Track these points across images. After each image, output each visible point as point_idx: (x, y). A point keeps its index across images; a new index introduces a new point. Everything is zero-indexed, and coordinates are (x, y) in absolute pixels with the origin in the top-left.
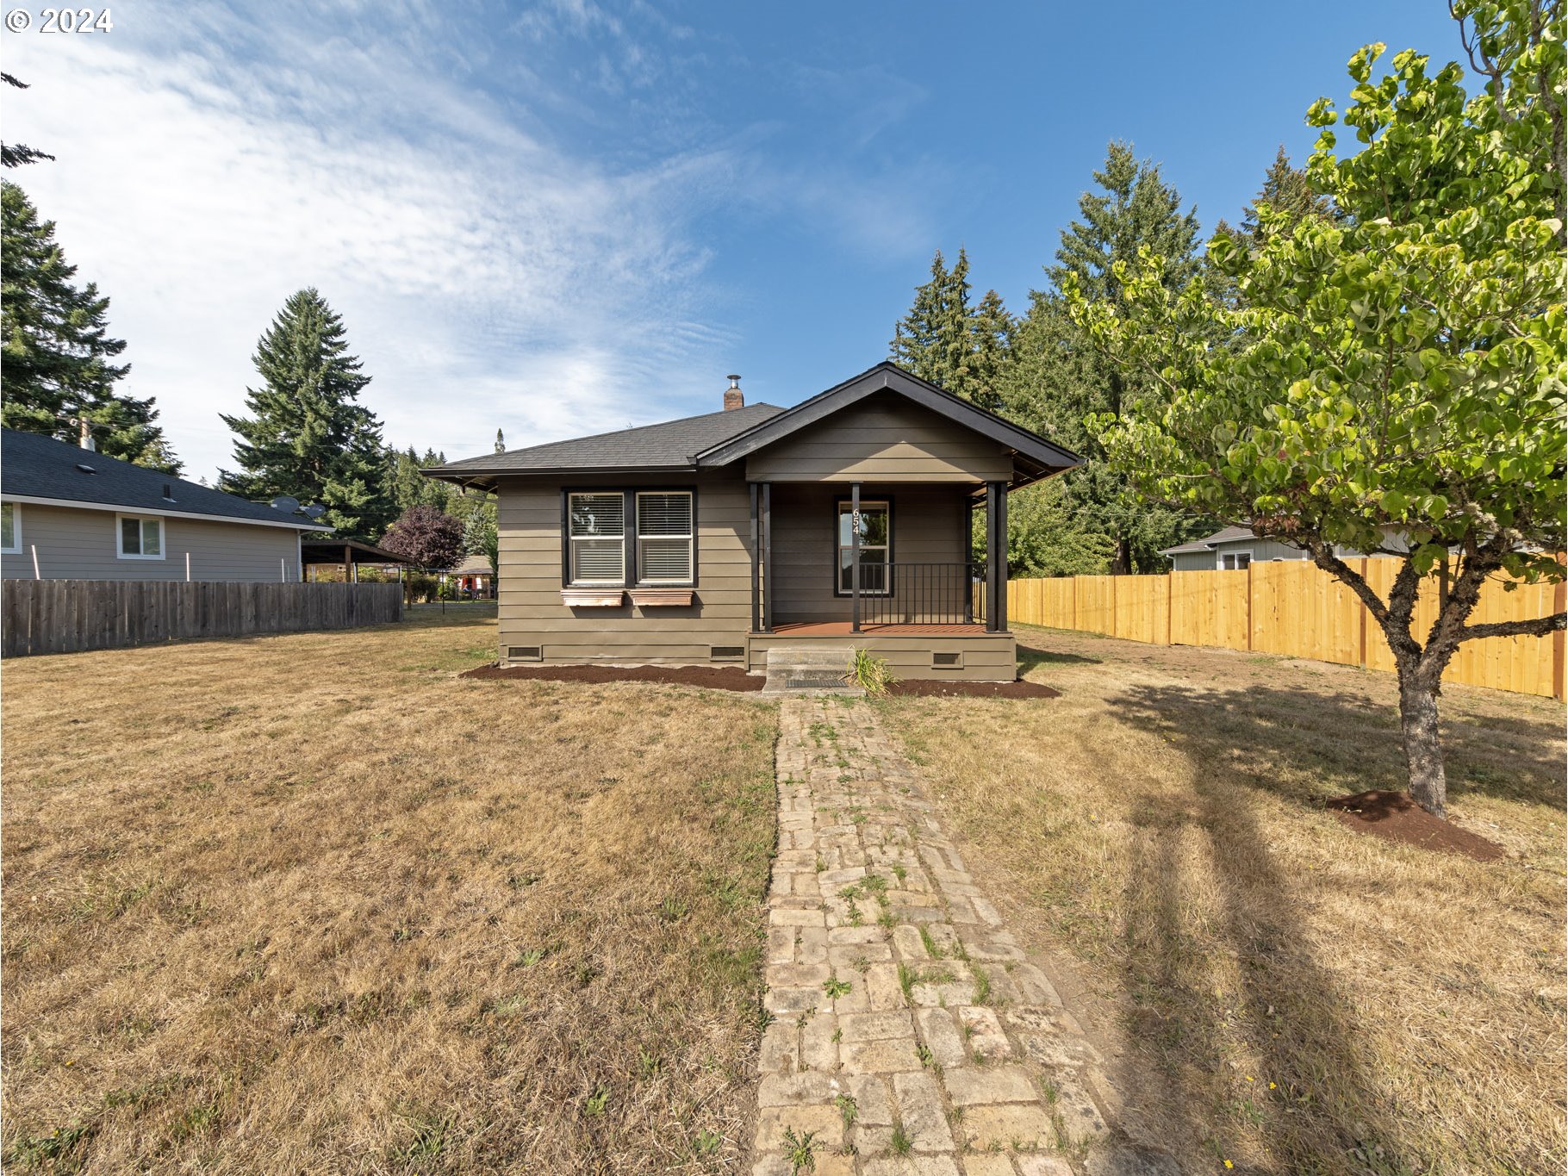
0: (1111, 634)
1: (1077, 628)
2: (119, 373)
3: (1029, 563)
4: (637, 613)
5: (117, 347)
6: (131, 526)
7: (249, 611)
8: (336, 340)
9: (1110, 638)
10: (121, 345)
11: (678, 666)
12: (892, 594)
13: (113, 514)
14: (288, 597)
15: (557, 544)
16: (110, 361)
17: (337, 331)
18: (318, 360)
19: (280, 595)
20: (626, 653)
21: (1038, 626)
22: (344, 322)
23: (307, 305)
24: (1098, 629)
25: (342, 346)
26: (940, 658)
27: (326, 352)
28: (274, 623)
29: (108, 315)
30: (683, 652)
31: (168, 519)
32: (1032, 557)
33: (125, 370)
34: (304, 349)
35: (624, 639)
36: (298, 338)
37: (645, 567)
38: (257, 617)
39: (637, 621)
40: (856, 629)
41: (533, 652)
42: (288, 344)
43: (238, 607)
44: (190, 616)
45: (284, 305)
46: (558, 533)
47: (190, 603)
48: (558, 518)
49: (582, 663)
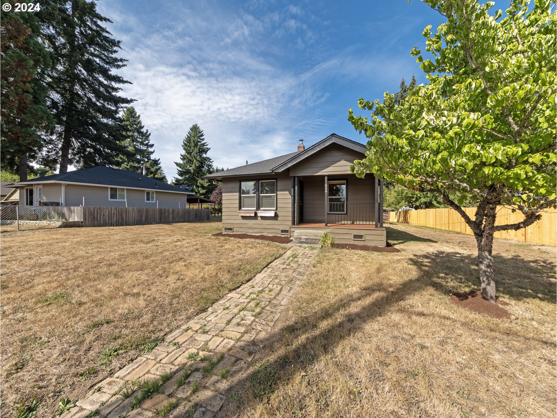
0: (464, 232)
1: (450, 229)
2: (152, 153)
3: (434, 202)
4: (259, 218)
5: (152, 146)
6: (148, 193)
7: (171, 216)
8: (202, 138)
9: (463, 234)
10: (153, 145)
11: (271, 235)
12: (346, 214)
13: (144, 191)
14: (181, 212)
15: (238, 197)
16: (150, 150)
17: (202, 135)
18: (197, 144)
19: (179, 212)
20: (256, 230)
21: (434, 228)
22: (204, 133)
23: (195, 129)
24: (459, 230)
25: (203, 139)
26: (355, 236)
27: (199, 142)
28: (177, 220)
29: (150, 138)
30: (273, 231)
31: (156, 192)
32: (436, 200)
33: (153, 152)
34: (194, 141)
35: (255, 226)
36: (192, 139)
37: (262, 204)
38: (173, 218)
39: (259, 221)
40: (326, 225)
41: (231, 229)
42: (190, 140)
43: (168, 215)
44: (158, 217)
45: (189, 130)
46: (238, 194)
47: (158, 214)
48: (238, 190)
49: (244, 233)
